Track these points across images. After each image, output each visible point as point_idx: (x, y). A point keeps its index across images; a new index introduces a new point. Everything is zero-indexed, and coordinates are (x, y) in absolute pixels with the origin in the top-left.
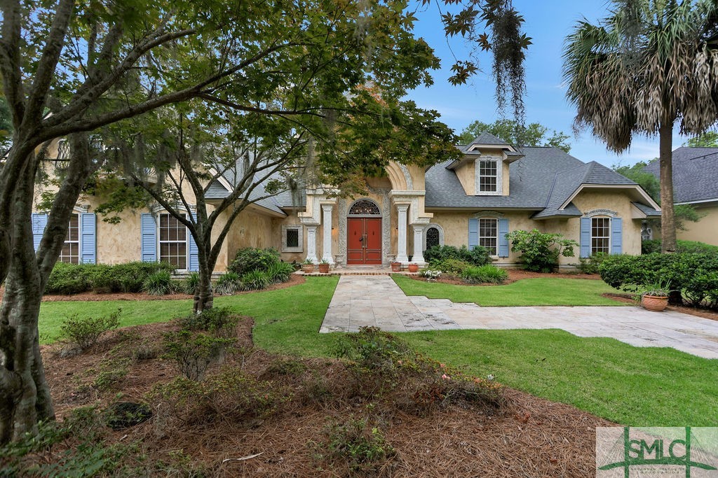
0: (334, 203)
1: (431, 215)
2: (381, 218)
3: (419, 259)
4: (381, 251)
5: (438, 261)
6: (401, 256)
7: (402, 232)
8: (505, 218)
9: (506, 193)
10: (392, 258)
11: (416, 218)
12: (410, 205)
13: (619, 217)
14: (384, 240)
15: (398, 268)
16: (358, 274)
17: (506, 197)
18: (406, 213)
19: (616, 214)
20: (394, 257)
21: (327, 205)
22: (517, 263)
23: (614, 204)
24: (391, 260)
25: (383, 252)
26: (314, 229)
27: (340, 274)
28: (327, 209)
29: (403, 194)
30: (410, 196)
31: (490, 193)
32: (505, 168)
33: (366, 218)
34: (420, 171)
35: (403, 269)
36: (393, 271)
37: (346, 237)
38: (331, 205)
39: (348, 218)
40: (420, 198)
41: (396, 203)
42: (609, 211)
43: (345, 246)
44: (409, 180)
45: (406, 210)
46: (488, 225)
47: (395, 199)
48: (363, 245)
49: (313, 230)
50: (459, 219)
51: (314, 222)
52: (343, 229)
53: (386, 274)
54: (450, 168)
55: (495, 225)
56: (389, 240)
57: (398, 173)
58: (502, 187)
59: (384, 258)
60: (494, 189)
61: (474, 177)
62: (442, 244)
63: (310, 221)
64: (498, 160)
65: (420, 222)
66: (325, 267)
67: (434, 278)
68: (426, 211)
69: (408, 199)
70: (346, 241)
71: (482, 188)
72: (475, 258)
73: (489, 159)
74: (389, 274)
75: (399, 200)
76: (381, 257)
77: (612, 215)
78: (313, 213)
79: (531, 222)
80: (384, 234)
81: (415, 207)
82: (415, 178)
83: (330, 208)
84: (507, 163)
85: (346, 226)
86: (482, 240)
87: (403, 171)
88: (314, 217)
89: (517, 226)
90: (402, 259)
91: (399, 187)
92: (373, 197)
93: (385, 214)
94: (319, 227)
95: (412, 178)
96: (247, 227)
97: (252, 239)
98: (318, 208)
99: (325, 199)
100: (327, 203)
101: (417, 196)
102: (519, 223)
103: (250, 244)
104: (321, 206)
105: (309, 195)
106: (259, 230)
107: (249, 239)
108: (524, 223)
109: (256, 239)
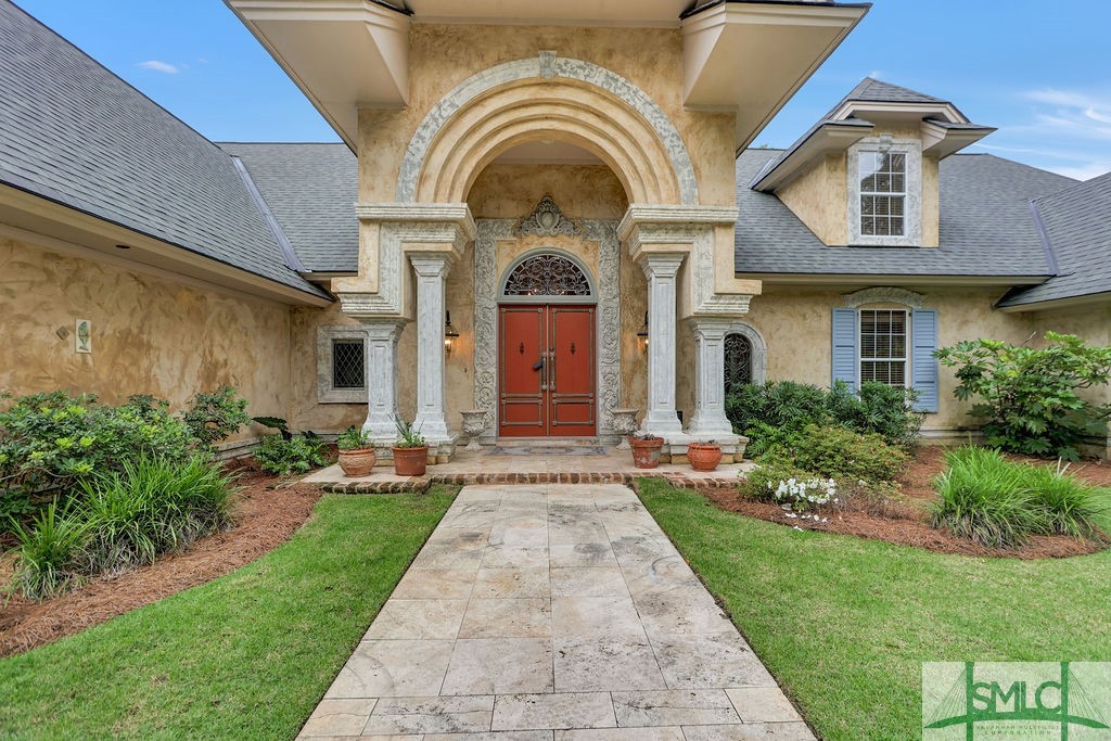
0: (449, 248)
1: (755, 286)
2: (594, 306)
3: (713, 425)
4: (594, 398)
5: (770, 429)
6: (658, 415)
7: (663, 340)
8: (928, 307)
9: (930, 239)
10: (628, 420)
11: (708, 295)
12: (685, 257)
14: (602, 368)
15: (653, 455)
16: (522, 479)
17: (930, 250)
18: (672, 283)
20: (636, 418)
21: (427, 255)
22: (961, 430)
24: (624, 424)
25: (601, 401)
26: (386, 332)
27: (461, 482)
28: (428, 271)
29: (668, 216)
30: (690, 227)
31: (888, 240)
32: (929, 174)
33: (552, 306)
34: (720, 148)
35: (668, 459)
36: (637, 464)
37: (494, 359)
38: (438, 255)
39: (501, 306)
40: (720, 232)
41: (645, 248)
43: (493, 384)
44: (685, 175)
45: (673, 271)
46: (884, 327)
47: (642, 237)
48: (543, 380)
49: (385, 335)
50: (806, 309)
51: (384, 308)
52: (487, 336)
53: (617, 479)
54: (765, 185)
55: (900, 327)
56: (616, 368)
57: (652, 154)
58: (920, 224)
59: (603, 418)
60: (898, 227)
61: (846, 196)
62: (760, 376)
63: (371, 307)
64: (910, 150)
65: (721, 307)
66: (414, 456)
67: (813, 508)
68: (739, 274)
69: (680, 237)
70: (493, 370)
71: (867, 227)
72: (874, 419)
73: (885, 146)
74: (628, 481)
75: (652, 238)
76: (594, 417)
78: (380, 279)
79: (997, 319)
80: (602, 351)
81: (705, 263)
82: (705, 169)
83: (436, 267)
84: (933, 156)
85: (495, 326)
86: (867, 366)
87: (667, 144)
88: (384, 293)
89: (959, 329)
90: (661, 423)
91: (652, 196)
92: (569, 247)
93: (605, 293)
94: (404, 326)
95: (696, 168)
96: (122, 321)
97: (165, 361)
98: (397, 266)
99: (424, 235)
100: (428, 247)
101: (712, 226)
102: (966, 322)
103: (148, 380)
104: (409, 257)
105: (367, 221)
106: (218, 338)
107: (145, 363)
108: (980, 322)
109: (196, 363)
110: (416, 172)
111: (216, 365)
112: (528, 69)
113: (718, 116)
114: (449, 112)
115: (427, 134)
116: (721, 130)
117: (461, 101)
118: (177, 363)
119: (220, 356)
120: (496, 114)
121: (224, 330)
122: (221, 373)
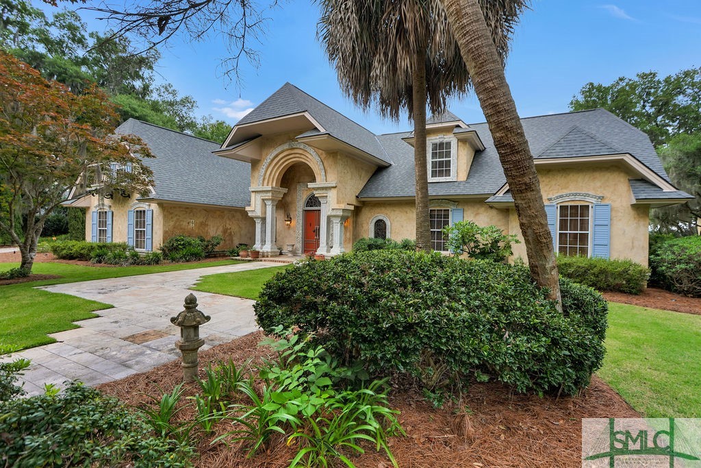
0: (272, 197)
6: (322, 247)
8: (459, 207)
11: (331, 209)
12: (326, 197)
13: (606, 202)
17: (462, 183)
19: (602, 198)
23: (598, 184)
26: (260, 221)
28: (268, 203)
30: (326, 188)
31: (443, 179)
32: (462, 149)
37: (301, 228)
38: (270, 199)
39: (303, 211)
40: (333, 190)
41: (316, 195)
42: (588, 195)
43: (300, 236)
44: (323, 172)
46: (439, 216)
48: (316, 235)
50: (406, 209)
51: (258, 214)
52: (299, 221)
55: (447, 216)
58: (458, 171)
60: (448, 173)
63: (254, 214)
64: (452, 139)
69: (324, 191)
70: (301, 232)
71: (434, 174)
73: (441, 140)
75: (317, 192)
77: (593, 200)
78: (256, 206)
81: (330, 199)
82: (329, 170)
83: (270, 202)
84: (464, 141)
85: (302, 217)
86: (433, 233)
87: (319, 164)
88: (257, 210)
89: (475, 217)
90: (322, 250)
94: (263, 219)
95: (326, 170)
96: (201, 220)
97: (212, 229)
98: (259, 202)
99: (265, 194)
100: (267, 198)
101: (330, 188)
102: (477, 214)
103: (207, 233)
104: (263, 200)
105: (253, 192)
106: (228, 222)
107: (206, 229)
108: (485, 214)
109: (221, 229)
110: (262, 178)
111: (227, 229)
112: (286, 146)
113: (333, 153)
114: (269, 161)
115: (264, 167)
116: (333, 157)
117: (271, 157)
118: (215, 228)
119: (228, 226)
120: (282, 159)
121: (230, 220)
122: (229, 231)
